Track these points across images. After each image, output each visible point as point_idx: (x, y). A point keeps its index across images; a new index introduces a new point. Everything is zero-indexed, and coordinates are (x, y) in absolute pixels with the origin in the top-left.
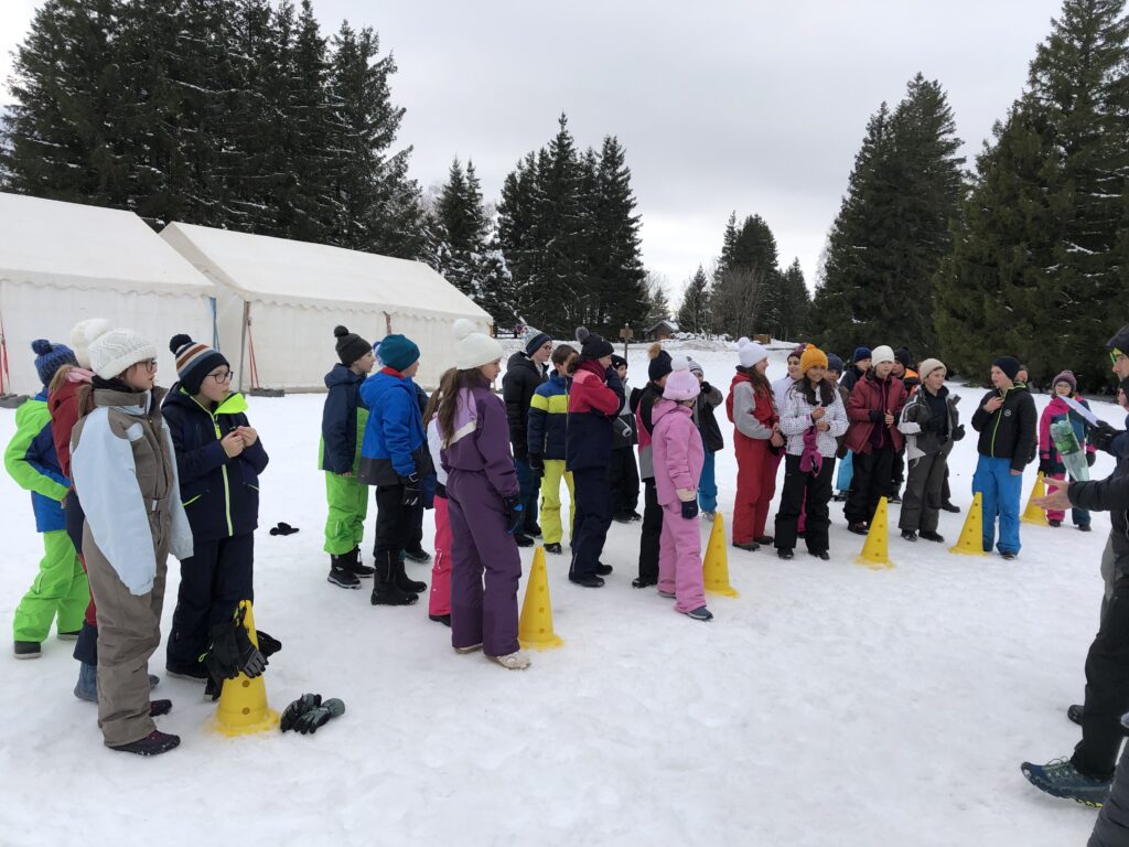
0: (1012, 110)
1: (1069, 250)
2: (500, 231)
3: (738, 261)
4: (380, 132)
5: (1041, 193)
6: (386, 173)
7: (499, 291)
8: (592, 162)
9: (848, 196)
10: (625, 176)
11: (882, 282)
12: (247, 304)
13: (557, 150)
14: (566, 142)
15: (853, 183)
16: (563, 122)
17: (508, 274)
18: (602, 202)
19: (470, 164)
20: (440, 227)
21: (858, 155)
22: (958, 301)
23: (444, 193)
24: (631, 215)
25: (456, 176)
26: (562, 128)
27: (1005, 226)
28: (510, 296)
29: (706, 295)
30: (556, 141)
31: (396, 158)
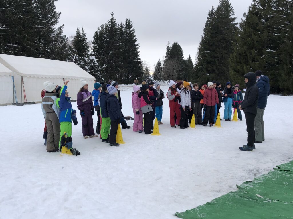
0: (249, 9)
1: (267, 51)
2: (94, 50)
3: (171, 57)
4: (53, 20)
5: (258, 34)
6: (56, 33)
7: (94, 69)
8: (122, 27)
9: (203, 36)
10: (133, 31)
11: (215, 62)
12: (22, 78)
13: (111, 24)
14: (114, 21)
15: (205, 31)
16: (112, 15)
17: (97, 64)
18: (126, 40)
19: (82, 29)
20: (74, 50)
21: (206, 22)
22: (236, 67)
23: (75, 38)
24: (136, 43)
25: (78, 33)
26: (112, 16)
27: (249, 44)
28: (98, 71)
29: (161, 68)
30: (110, 21)
31: (59, 28)
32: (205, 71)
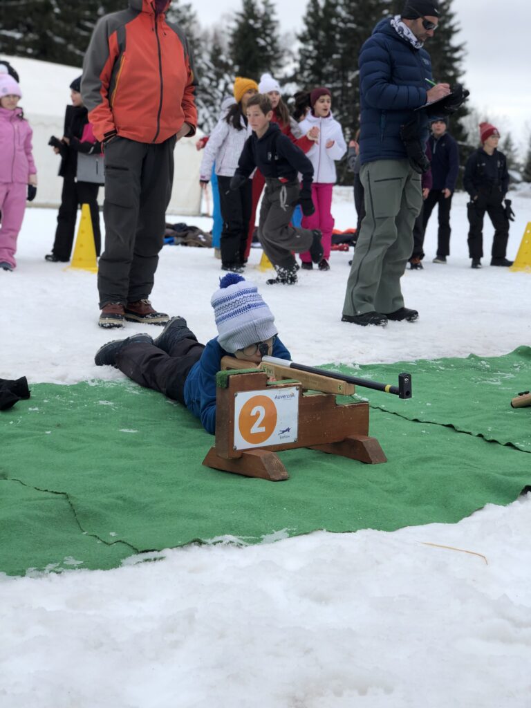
2: (300, 63)
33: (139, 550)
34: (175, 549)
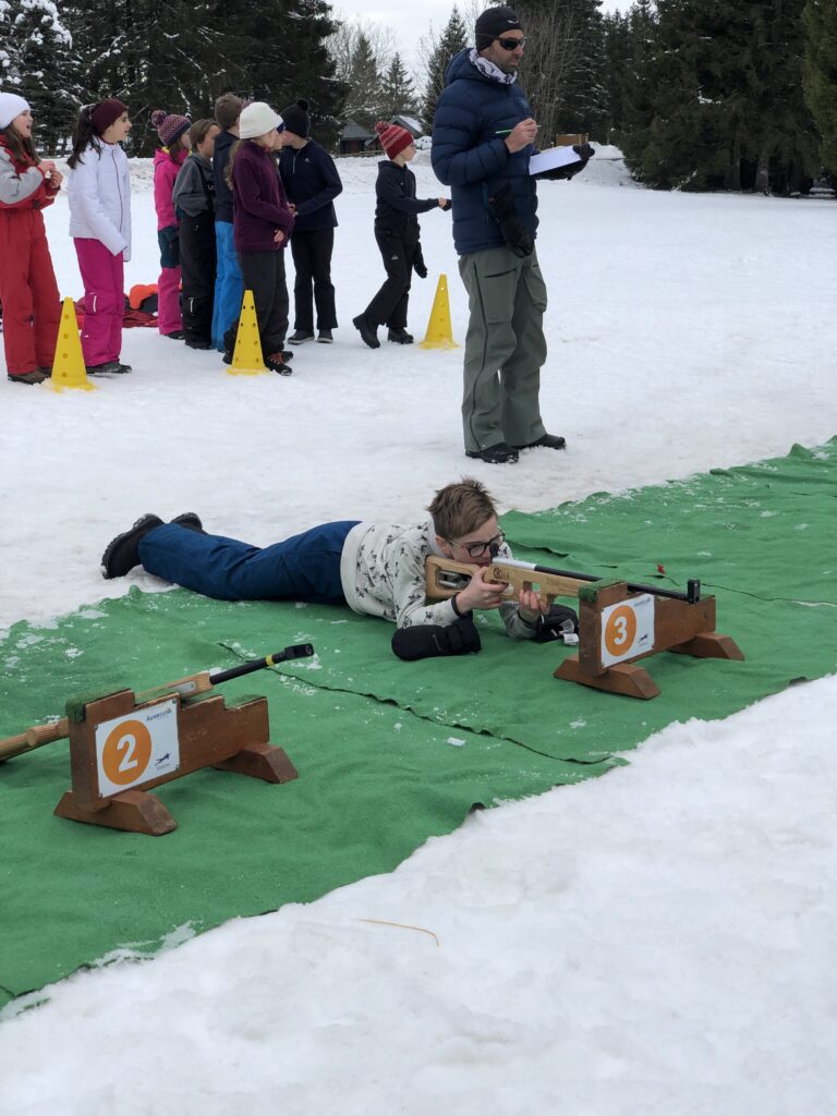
7: (50, 69)
17: (65, 35)
32: (691, 77)
33: (16, 994)
34: (59, 983)
